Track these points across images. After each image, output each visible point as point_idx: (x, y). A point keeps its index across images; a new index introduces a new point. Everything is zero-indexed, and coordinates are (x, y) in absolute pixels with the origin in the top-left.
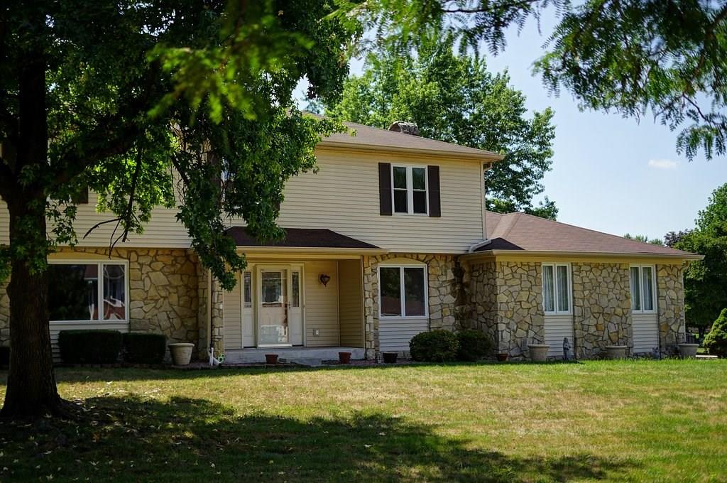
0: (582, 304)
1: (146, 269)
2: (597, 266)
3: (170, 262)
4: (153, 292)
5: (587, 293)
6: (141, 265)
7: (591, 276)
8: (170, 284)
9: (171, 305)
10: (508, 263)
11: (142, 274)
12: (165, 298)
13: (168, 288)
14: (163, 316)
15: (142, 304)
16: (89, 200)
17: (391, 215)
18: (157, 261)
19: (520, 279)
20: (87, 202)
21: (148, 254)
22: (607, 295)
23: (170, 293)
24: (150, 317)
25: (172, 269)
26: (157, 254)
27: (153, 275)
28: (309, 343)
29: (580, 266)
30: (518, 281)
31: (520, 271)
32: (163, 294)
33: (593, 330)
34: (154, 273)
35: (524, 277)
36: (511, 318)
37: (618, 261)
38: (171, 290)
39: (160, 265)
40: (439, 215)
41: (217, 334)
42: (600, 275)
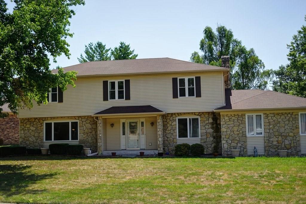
0: (268, 132)
1: (84, 123)
2: (278, 114)
3: (92, 120)
4: (86, 131)
5: (271, 126)
6: (83, 122)
7: (274, 118)
8: (92, 128)
9: (93, 135)
10: (227, 115)
11: (83, 125)
12: (91, 132)
13: (92, 129)
14: (90, 139)
15: (83, 135)
16: (63, 101)
17: (178, 98)
18: (88, 120)
19: (234, 121)
20: (63, 102)
21: (85, 118)
22: (284, 127)
23: (92, 131)
24: (85, 139)
25: (93, 123)
26: (88, 118)
27: (86, 125)
28: (147, 148)
29: (268, 115)
30: (232, 122)
31: (233, 118)
32: (90, 131)
33: (275, 143)
34: (87, 124)
35: (236, 121)
36: (228, 138)
37: (291, 111)
38: (93, 130)
39: (89, 121)
40: (200, 96)
41: (99, 145)
42: (280, 118)
